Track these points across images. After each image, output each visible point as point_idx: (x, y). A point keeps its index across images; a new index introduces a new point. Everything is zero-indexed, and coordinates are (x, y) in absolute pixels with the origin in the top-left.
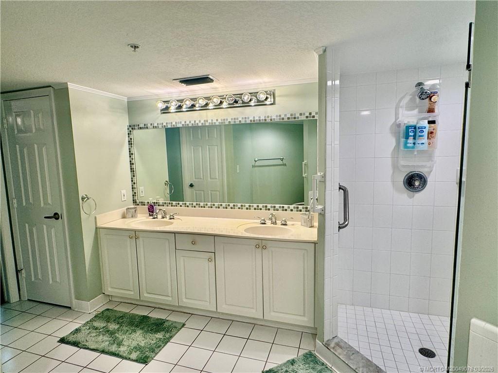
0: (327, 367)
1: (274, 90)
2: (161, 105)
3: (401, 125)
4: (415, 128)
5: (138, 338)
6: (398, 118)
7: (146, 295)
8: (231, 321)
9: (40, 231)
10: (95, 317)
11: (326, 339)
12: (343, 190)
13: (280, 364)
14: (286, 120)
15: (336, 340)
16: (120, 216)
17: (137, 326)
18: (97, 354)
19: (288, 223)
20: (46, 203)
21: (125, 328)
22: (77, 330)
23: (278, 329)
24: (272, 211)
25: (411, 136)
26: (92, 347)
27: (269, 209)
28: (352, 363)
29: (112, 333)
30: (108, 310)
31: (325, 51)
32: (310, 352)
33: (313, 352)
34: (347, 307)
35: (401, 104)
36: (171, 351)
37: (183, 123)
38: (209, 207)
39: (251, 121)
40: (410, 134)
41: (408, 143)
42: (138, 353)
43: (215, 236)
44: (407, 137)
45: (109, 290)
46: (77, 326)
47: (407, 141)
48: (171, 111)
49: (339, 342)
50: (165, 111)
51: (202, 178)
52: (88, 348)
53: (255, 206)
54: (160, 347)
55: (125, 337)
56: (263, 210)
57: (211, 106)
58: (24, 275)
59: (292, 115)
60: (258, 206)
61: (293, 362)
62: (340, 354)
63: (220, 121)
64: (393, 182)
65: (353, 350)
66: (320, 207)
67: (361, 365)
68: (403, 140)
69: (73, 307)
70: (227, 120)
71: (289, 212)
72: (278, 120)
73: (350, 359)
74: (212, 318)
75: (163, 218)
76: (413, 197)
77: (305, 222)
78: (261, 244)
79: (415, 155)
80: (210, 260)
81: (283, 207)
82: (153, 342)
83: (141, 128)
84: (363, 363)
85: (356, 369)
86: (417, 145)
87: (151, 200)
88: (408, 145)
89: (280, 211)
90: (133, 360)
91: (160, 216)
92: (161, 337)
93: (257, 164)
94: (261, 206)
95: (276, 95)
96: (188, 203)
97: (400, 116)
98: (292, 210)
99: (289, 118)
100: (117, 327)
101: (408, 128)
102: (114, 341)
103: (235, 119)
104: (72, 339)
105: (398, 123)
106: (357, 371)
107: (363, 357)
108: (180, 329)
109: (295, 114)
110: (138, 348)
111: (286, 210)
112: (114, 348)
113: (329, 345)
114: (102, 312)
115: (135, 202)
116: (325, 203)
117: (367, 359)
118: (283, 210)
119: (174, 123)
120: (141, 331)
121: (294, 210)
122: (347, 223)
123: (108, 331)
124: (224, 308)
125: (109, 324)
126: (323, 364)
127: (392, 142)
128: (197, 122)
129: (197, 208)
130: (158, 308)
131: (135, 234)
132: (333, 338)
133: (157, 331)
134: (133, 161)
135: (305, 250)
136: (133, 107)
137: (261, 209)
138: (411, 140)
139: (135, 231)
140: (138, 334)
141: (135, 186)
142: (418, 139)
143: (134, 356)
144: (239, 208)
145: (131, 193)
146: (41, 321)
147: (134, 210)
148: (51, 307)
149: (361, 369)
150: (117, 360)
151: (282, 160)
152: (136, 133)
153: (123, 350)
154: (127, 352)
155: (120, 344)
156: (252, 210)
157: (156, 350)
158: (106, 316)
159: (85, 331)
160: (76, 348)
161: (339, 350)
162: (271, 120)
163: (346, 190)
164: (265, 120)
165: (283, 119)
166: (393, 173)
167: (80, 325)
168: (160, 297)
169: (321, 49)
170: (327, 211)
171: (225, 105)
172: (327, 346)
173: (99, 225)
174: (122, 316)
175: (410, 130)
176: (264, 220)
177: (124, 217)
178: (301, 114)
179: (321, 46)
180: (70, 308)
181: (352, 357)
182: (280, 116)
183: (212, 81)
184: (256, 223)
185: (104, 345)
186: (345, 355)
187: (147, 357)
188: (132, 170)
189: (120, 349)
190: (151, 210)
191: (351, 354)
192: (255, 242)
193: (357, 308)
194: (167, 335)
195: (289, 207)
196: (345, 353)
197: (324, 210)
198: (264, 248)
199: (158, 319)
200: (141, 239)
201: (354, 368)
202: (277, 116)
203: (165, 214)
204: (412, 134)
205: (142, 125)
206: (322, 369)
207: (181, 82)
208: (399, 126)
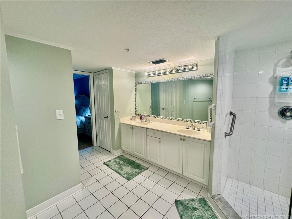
0: (211, 209)
1: (197, 63)
2: (146, 74)
3: (278, 77)
4: (288, 78)
5: (129, 169)
6: (276, 73)
7: (135, 152)
8: (168, 172)
9: (103, 122)
10: (117, 157)
11: (213, 194)
12: (233, 115)
13: (186, 199)
14: (202, 77)
15: (219, 196)
16: (130, 119)
17: (130, 164)
18: (113, 171)
19: (201, 130)
20: (105, 112)
21: (125, 164)
22: (110, 160)
23: (190, 182)
24: (193, 123)
25: (285, 84)
26: (113, 168)
27: (192, 122)
28: (225, 212)
29: (120, 165)
30: (122, 155)
31: (218, 39)
32: (204, 198)
33: (205, 198)
34: (233, 181)
35: (278, 65)
36: (139, 178)
37: (155, 81)
38: (170, 119)
39: (185, 79)
40: (284, 83)
41: (282, 88)
42: (127, 175)
43: (162, 131)
44: (281, 84)
45: (123, 148)
46: (110, 159)
47: (281, 87)
48: (151, 76)
49: (221, 198)
50: (149, 76)
51: (168, 105)
52: (111, 168)
53: (185, 120)
54: (135, 175)
55: (124, 167)
56: (189, 122)
57: (167, 73)
58: (98, 137)
59: (206, 75)
60: (186, 120)
61: (193, 200)
62: (219, 205)
63: (170, 79)
64: (270, 112)
65: (228, 205)
66: (212, 123)
67: (231, 215)
68: (278, 87)
69: (111, 152)
70: (178, 78)
71: (202, 124)
72: (198, 78)
73: (225, 209)
74: (161, 168)
75: (145, 121)
76: (285, 122)
77: (209, 130)
78: (183, 139)
79: (289, 96)
80: (160, 142)
81: (199, 122)
82: (134, 172)
83: (139, 84)
84: (233, 214)
85: (227, 216)
86: (289, 89)
87: (142, 114)
88: (282, 90)
89: (197, 124)
90: (124, 177)
91: (144, 121)
92: (137, 171)
93: (196, 100)
94: (188, 120)
95: (198, 65)
96: (161, 117)
97: (277, 71)
98: (203, 124)
99: (204, 77)
100: (123, 163)
101: (282, 79)
102: (120, 168)
103: (177, 78)
104: (107, 163)
105: (275, 76)
106: (227, 217)
107: (234, 211)
108: (146, 170)
109: (208, 75)
110: (127, 173)
111: (200, 123)
112: (119, 171)
113: (214, 198)
114: (120, 156)
115: (136, 114)
116: (215, 121)
117: (236, 212)
118: (199, 123)
119: (151, 81)
120: (131, 167)
121: (197, 122)
122: (231, 133)
123: (119, 164)
124: (165, 165)
125: (121, 161)
126: (210, 207)
127: (271, 88)
128: (161, 80)
129: (159, 118)
130: (140, 159)
131: (132, 127)
132: (218, 195)
133: (136, 168)
134: (136, 98)
135: (206, 144)
136: (137, 75)
137: (188, 122)
138: (284, 87)
139: (133, 126)
140: (129, 167)
141: (136, 107)
142: (290, 86)
143: (125, 176)
144: (177, 120)
145: (135, 110)
146: (100, 155)
147: (135, 117)
148: (105, 150)
149: (230, 217)
150: (119, 176)
151: (210, 98)
152: (138, 86)
153: (122, 172)
154: (123, 174)
155: (122, 170)
156: (184, 122)
157: (134, 176)
158: (121, 158)
159: (112, 162)
160: (108, 167)
161: (219, 202)
162: (195, 78)
163: (235, 115)
164: (192, 78)
165: (201, 77)
166: (270, 107)
167: (111, 159)
168: (140, 155)
169: (216, 38)
170: (216, 125)
171: (174, 72)
172: (213, 197)
173: (121, 122)
174: (126, 159)
175: (284, 80)
176: (188, 127)
177: (131, 120)
178: (211, 74)
179: (216, 36)
180: (110, 152)
181: (226, 209)
182: (199, 76)
183: (165, 61)
184: (184, 128)
185: (116, 169)
186: (222, 206)
187: (130, 178)
188: (136, 101)
189: (121, 172)
190: (141, 118)
191: (226, 207)
192: (180, 137)
193: (240, 182)
194: (140, 171)
195: (202, 122)
196: (223, 205)
197: (214, 124)
198: (184, 140)
199: (138, 163)
200: (134, 129)
201: (226, 215)
202: (198, 76)
203: (146, 120)
204: (286, 83)
205: (140, 83)
206: (208, 209)
207: (152, 63)
208: (276, 78)
